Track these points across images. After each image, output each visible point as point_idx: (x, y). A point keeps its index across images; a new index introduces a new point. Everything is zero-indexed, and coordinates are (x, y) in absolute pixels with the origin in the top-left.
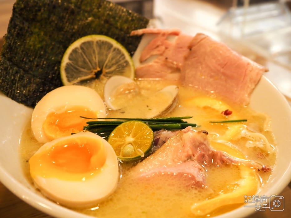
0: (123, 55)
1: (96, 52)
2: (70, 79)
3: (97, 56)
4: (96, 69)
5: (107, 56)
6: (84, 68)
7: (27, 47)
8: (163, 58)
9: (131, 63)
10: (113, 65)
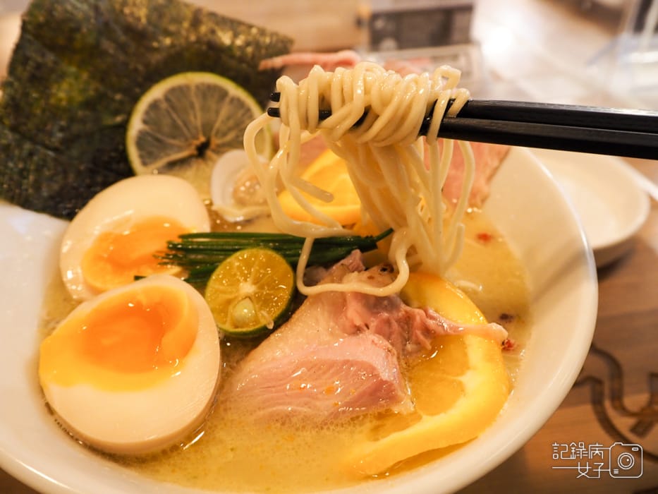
0: (249, 110)
1: (197, 106)
2: (147, 160)
3: (199, 114)
4: (197, 138)
5: (217, 112)
6: (174, 137)
7: (52, 101)
10: (230, 129)
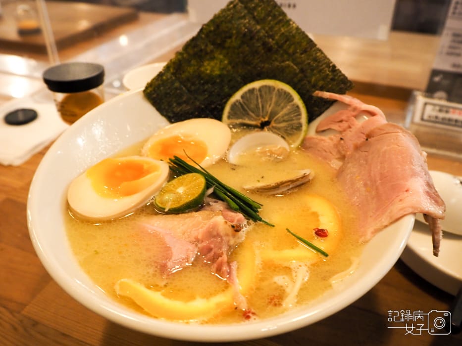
0: (300, 115)
1: (274, 100)
2: (231, 117)
3: (272, 105)
4: (264, 118)
6: (253, 112)
7: (202, 69)
8: (339, 136)
9: (304, 128)
10: (284, 121)
